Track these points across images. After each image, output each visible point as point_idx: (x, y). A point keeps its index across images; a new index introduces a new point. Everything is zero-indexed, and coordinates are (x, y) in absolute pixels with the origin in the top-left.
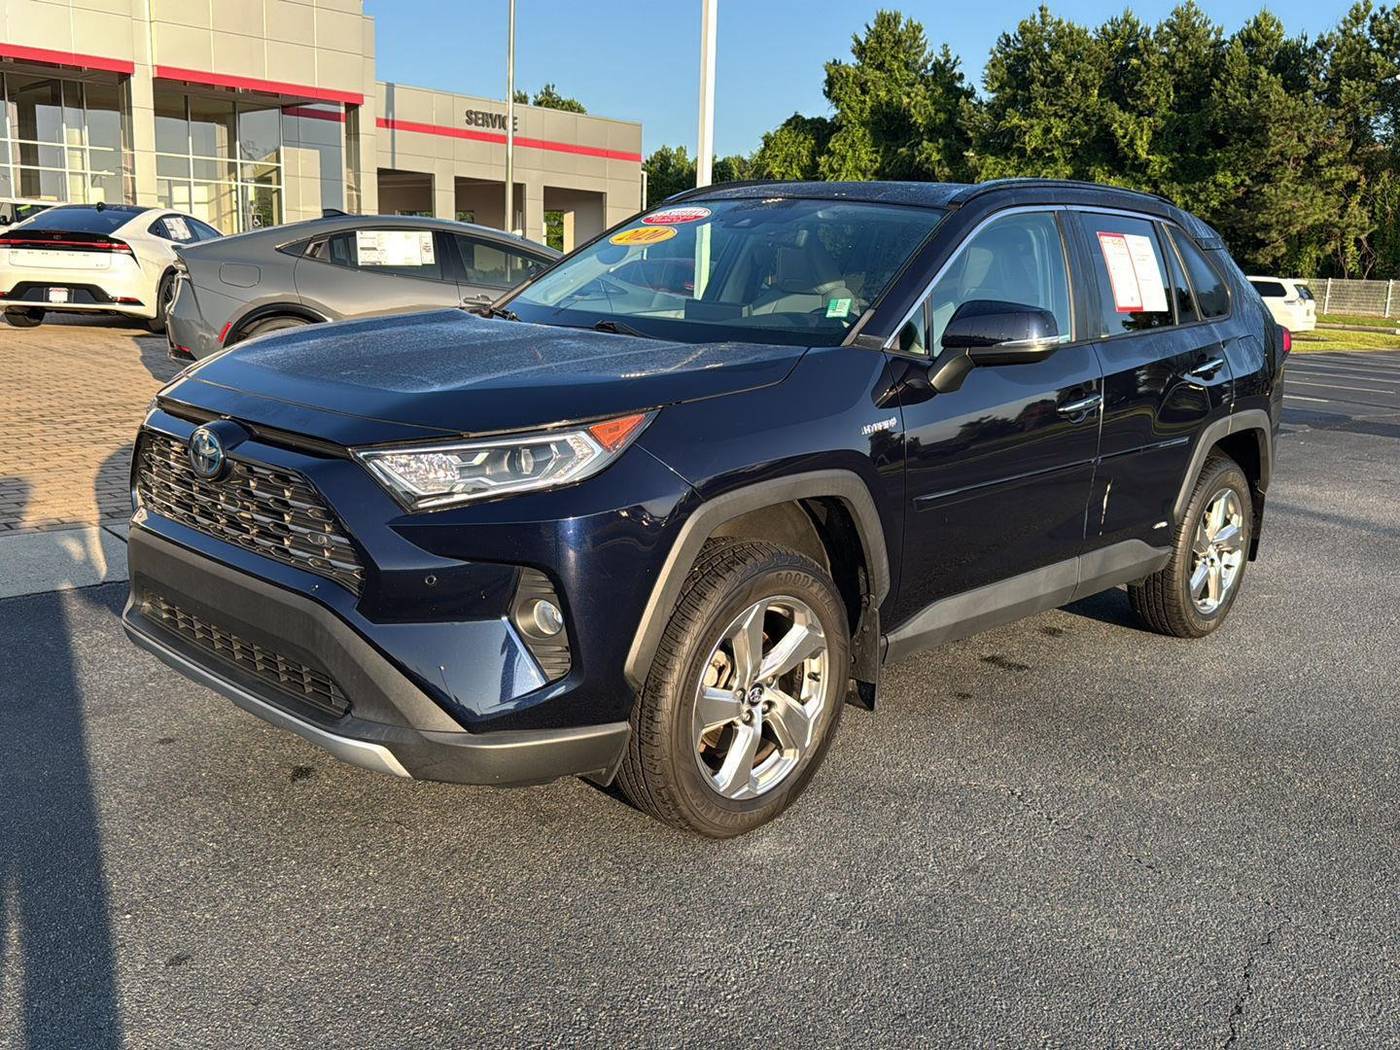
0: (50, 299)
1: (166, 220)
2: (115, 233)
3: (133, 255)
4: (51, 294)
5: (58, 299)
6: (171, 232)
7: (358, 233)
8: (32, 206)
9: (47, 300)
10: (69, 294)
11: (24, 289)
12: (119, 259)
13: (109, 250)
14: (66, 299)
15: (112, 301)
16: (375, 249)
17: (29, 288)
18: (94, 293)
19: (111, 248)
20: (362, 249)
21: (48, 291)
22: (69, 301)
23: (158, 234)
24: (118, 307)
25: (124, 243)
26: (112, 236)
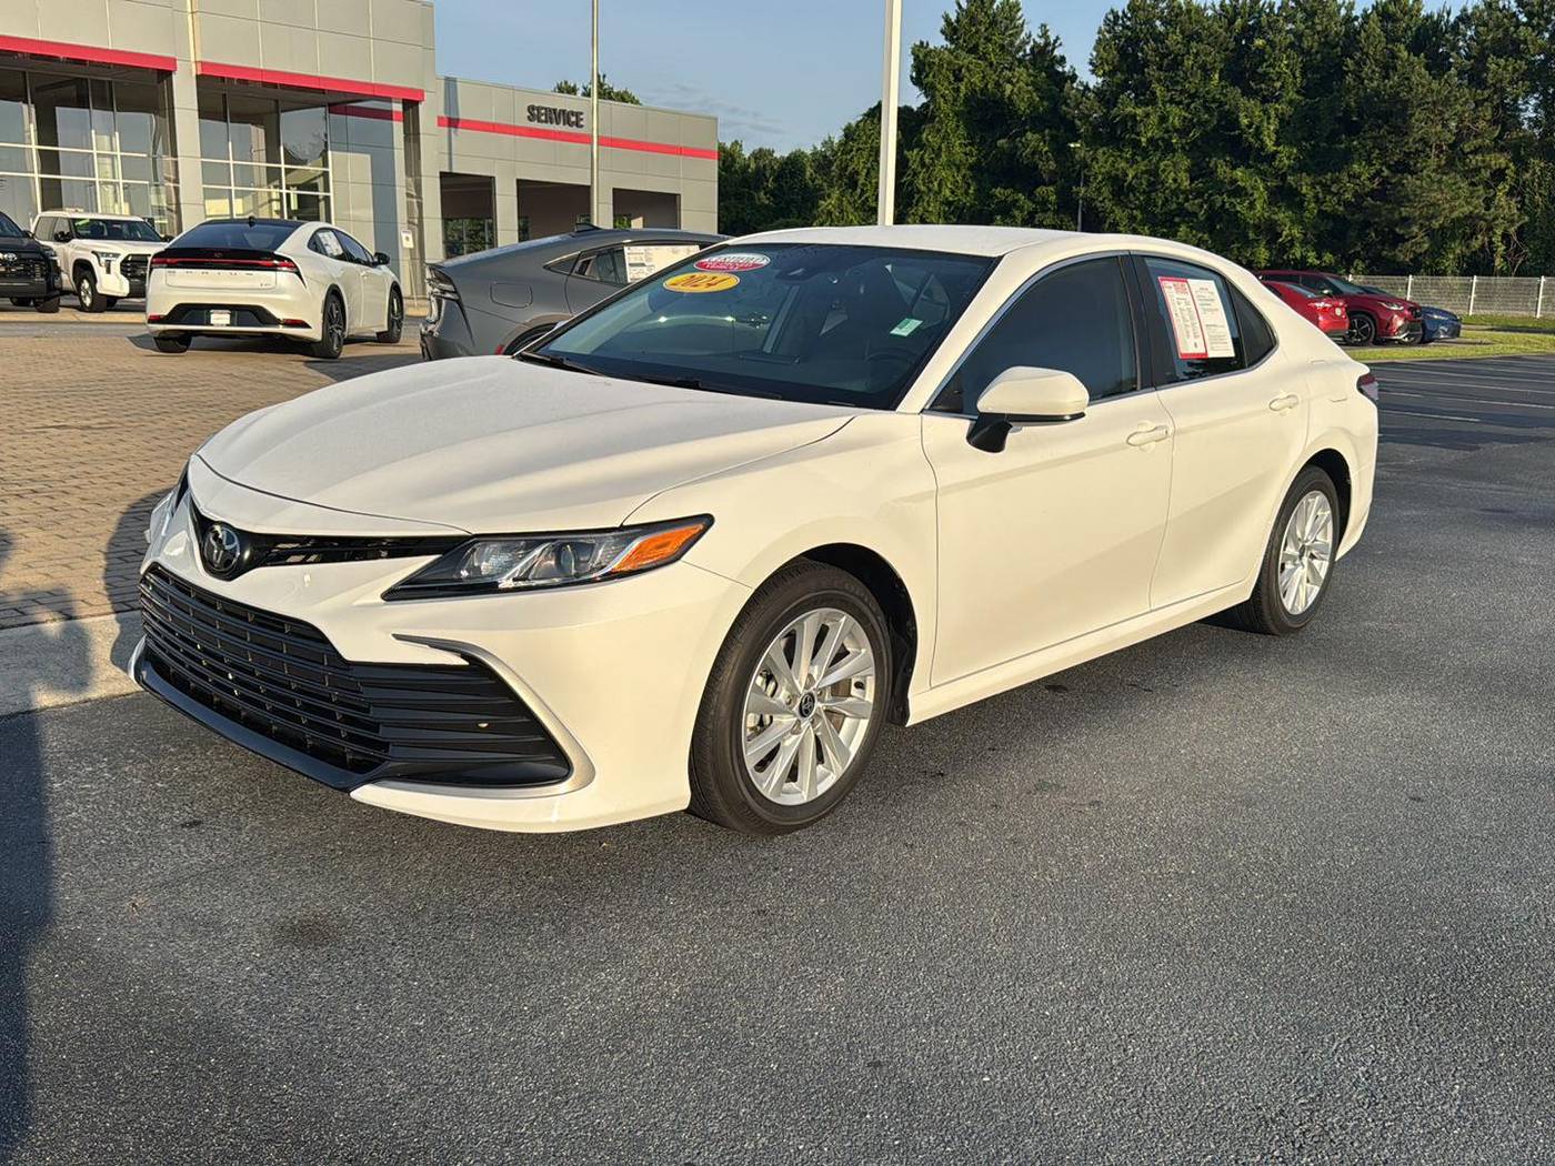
0: (212, 322)
1: (320, 235)
2: (279, 249)
3: (298, 273)
4: (212, 316)
5: (220, 322)
6: (327, 248)
7: (626, 248)
8: (91, 220)
9: (209, 323)
10: (232, 316)
11: (183, 312)
12: (283, 278)
13: (273, 268)
14: (228, 322)
15: (276, 322)
16: (643, 265)
17: (189, 310)
18: (258, 314)
19: (276, 266)
20: (631, 265)
21: (209, 314)
22: (231, 324)
23: (316, 250)
24: (281, 329)
25: (289, 260)
26: (276, 253)
